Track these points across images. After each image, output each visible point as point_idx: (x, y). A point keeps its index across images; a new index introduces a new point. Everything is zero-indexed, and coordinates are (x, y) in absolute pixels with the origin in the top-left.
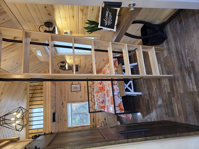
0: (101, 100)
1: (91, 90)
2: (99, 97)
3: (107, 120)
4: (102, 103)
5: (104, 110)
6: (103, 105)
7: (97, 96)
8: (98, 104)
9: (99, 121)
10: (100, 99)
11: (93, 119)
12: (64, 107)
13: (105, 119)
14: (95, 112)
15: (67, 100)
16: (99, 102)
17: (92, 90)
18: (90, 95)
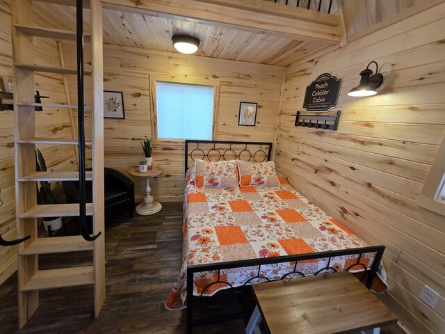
0: (219, 179)
1: (238, 150)
2: (225, 175)
3: (166, 179)
4: (211, 181)
5: (192, 183)
6: (206, 183)
7: (229, 169)
8: (208, 168)
9: (164, 162)
10: (222, 175)
11: (171, 149)
12: (207, 79)
13: (168, 176)
14: (186, 155)
15: (224, 88)
16: (213, 174)
17: (238, 152)
18: (227, 146)
